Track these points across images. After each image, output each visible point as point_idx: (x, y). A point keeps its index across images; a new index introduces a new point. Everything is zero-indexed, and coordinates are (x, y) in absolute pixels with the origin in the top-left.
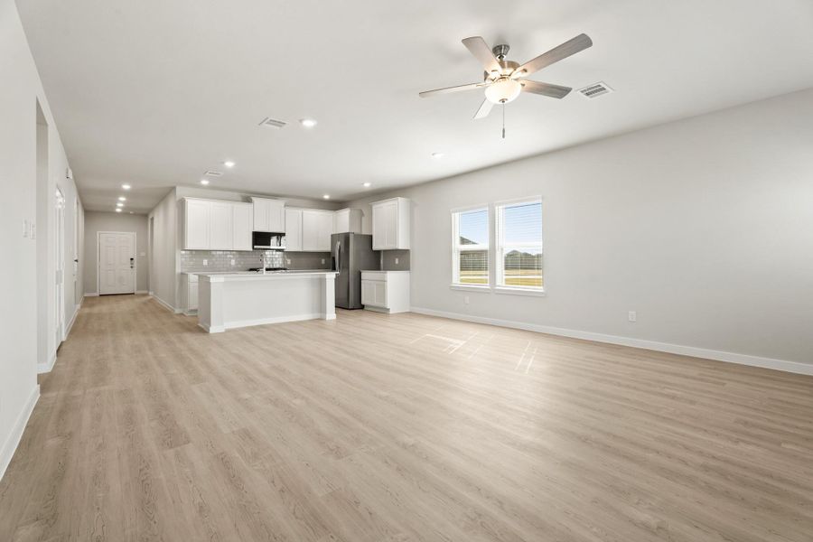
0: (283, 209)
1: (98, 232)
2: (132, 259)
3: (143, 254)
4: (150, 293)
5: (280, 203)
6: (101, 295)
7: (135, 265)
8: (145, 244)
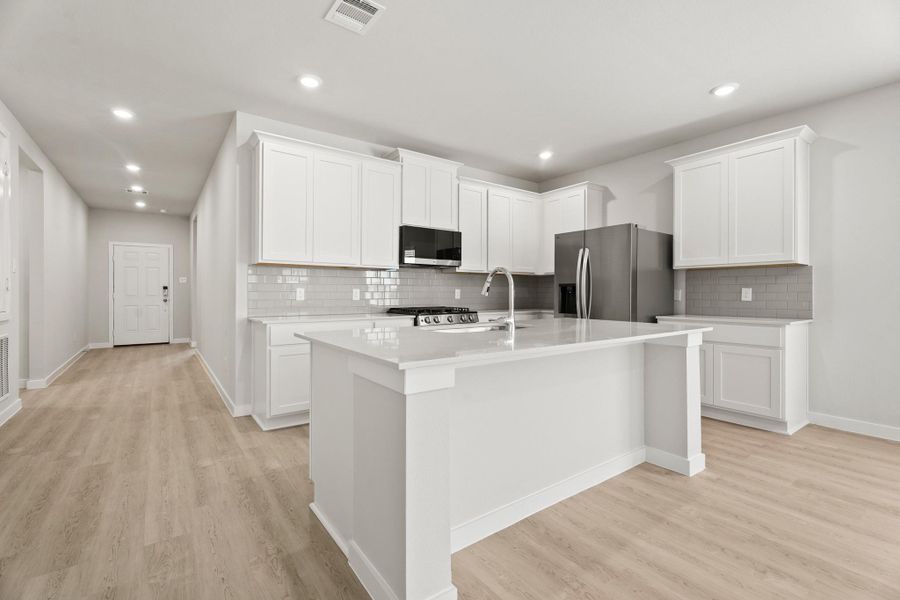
0: (456, 182)
1: (111, 244)
2: (165, 288)
3: (183, 280)
4: (193, 344)
5: (450, 167)
6: (115, 346)
7: (171, 297)
8: (185, 264)
